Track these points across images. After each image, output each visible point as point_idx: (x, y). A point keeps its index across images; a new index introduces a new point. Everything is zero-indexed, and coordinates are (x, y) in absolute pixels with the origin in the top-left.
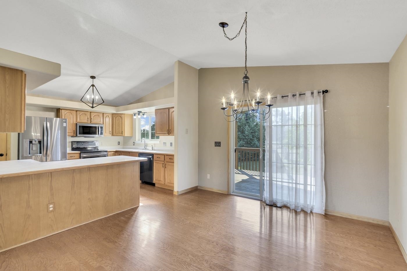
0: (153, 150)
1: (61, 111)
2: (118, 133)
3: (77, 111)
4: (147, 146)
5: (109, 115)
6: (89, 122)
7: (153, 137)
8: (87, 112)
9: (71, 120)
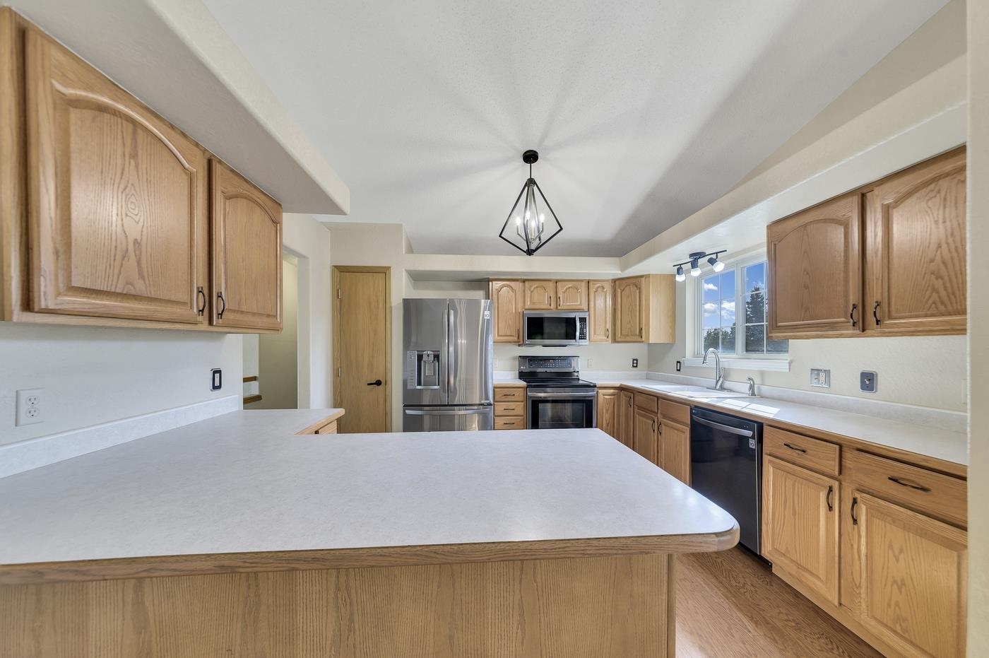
0: (753, 394)
1: (490, 283)
2: (628, 335)
3: (524, 281)
4: (725, 378)
5: (604, 284)
6: (552, 307)
7: (753, 344)
8: (548, 283)
9: (512, 305)
